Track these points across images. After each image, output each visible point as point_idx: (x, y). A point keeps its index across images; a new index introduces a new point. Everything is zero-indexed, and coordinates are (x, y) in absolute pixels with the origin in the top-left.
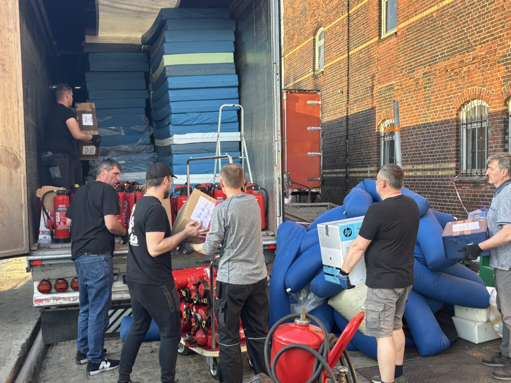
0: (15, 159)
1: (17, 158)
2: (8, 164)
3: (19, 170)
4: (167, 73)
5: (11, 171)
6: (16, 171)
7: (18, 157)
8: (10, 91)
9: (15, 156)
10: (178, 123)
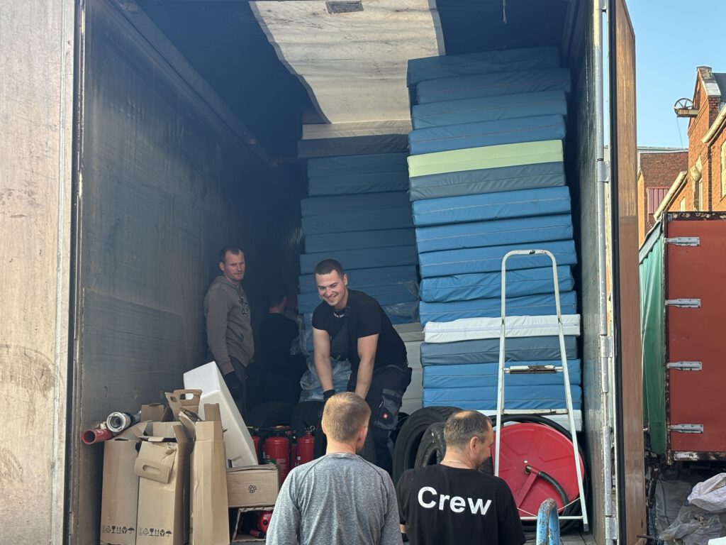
0: (45, 372)
1: (49, 370)
2: (27, 383)
3: (51, 394)
4: (413, 194)
5: (32, 395)
6: (45, 396)
7: (51, 367)
8: (43, 241)
9: (45, 365)
10: (437, 298)
